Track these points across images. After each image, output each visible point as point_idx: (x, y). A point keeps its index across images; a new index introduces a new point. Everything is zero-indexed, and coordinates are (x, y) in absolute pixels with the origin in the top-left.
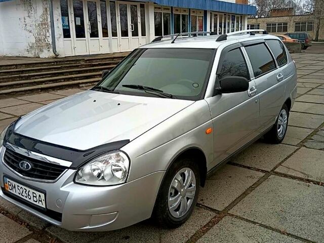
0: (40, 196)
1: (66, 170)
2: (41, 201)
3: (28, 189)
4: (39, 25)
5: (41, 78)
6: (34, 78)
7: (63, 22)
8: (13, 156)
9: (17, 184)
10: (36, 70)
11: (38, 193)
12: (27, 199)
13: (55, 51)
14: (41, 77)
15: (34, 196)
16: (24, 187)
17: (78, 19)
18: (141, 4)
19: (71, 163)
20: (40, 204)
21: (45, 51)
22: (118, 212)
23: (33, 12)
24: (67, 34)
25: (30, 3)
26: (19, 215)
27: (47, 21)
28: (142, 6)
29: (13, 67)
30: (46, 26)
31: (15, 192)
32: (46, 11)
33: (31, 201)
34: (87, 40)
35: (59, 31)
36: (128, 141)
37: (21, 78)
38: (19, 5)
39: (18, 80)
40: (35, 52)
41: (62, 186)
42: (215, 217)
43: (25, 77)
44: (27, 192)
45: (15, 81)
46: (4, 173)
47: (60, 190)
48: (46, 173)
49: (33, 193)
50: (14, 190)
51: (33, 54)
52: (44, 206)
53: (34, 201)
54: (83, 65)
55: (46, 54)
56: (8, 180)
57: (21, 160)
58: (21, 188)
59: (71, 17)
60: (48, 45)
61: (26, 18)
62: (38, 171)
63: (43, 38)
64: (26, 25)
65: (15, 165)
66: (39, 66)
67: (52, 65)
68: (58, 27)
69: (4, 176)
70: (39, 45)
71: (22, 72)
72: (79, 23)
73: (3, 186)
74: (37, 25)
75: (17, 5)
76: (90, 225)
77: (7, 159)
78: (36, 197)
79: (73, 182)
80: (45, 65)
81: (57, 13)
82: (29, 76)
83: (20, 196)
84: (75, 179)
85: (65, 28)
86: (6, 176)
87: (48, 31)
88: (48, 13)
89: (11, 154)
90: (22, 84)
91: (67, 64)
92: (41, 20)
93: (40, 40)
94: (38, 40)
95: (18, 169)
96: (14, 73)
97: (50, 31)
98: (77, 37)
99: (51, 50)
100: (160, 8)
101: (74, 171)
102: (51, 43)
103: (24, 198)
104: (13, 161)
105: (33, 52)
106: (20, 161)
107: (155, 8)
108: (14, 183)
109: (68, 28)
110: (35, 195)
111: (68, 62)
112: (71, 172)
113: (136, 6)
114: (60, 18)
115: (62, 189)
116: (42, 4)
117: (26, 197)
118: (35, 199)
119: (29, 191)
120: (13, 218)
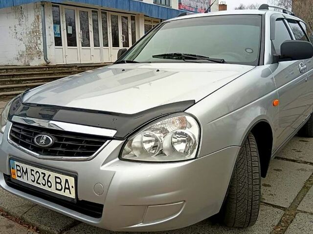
0: (67, 181)
1: (108, 141)
2: (69, 189)
3: (47, 173)
4: (30, 33)
5: (32, 83)
6: (25, 82)
7: (55, 30)
8: (24, 130)
9: (30, 167)
10: (27, 74)
11: (64, 178)
12: (46, 188)
13: (46, 58)
14: (33, 81)
15: (56, 183)
16: (40, 171)
17: (70, 28)
18: (131, 16)
19: (114, 132)
20: (66, 194)
21: (36, 59)
22: (184, 201)
23: (24, 20)
24: (58, 42)
25: (21, 11)
26: (25, 216)
27: (38, 28)
28: (133, 18)
29: (3, 71)
30: (38, 34)
31: (27, 180)
32: (38, 19)
33: (53, 190)
34: (78, 50)
35: (50, 39)
36: (193, 103)
37: (12, 82)
38: (10, 13)
39: (9, 84)
40: (25, 61)
41: (103, 164)
42: (285, 214)
43: (16, 81)
44: (46, 178)
45: (6, 85)
46: (10, 155)
47: (100, 170)
48: (76, 147)
49: (56, 177)
50: (25, 177)
51: (23, 62)
52: (73, 196)
53: (57, 189)
54: (76, 71)
55: (37, 62)
56: (16, 163)
57: (36, 134)
58: (37, 172)
59: (63, 25)
60: (39, 53)
61: (16, 26)
62: (64, 146)
63: (33, 46)
64: (16, 33)
65: (27, 141)
66: (30, 71)
67: (44, 71)
68: (50, 35)
69: (10, 159)
70: (29, 53)
71: (13, 76)
72: (70, 32)
73: (8, 174)
74: (28, 33)
75: (7, 13)
76: (143, 222)
77: (14, 136)
78: (60, 183)
79: (118, 159)
80: (37, 70)
81: (49, 21)
82: (20, 80)
83: (35, 184)
84: (120, 154)
85: (57, 36)
86: (13, 158)
87: (39, 39)
88: (40, 20)
89: (20, 129)
90: (13, 88)
91: (59, 70)
92: (32, 27)
93: (30, 48)
94: (29, 48)
95: (32, 146)
96: (4, 77)
97: (42, 39)
98: (68, 46)
99: (42, 58)
100: (149, 21)
101: (121, 142)
102: (42, 51)
103: (41, 187)
104: (24, 137)
105: (23, 60)
106: (35, 136)
107: (145, 20)
108: (25, 166)
109: (59, 36)
110: (58, 180)
111: (61, 69)
112: (115, 144)
113: (126, 18)
114: (52, 26)
115: (103, 168)
116: (34, 11)
117: (44, 185)
118: (59, 187)
119: (50, 175)
120: (16, 221)
